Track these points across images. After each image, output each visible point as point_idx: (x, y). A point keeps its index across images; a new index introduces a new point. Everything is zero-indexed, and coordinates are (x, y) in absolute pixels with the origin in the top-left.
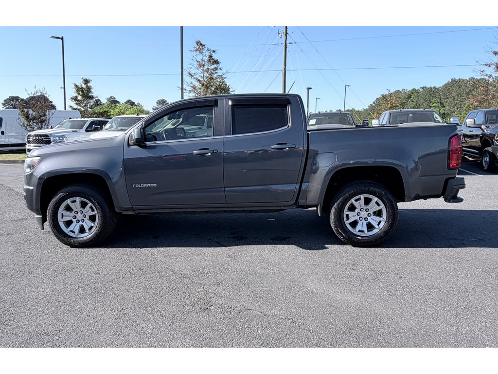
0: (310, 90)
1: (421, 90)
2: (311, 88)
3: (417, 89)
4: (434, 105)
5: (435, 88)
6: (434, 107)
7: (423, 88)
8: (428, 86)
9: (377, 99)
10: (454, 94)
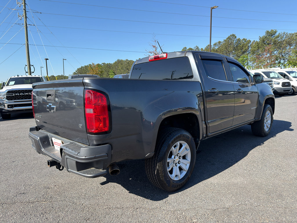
0: (47, 60)
1: (102, 65)
2: (48, 59)
3: (100, 64)
4: (111, 73)
5: (110, 64)
6: (111, 74)
7: (103, 64)
8: (106, 63)
9: (78, 69)
10: (120, 68)
